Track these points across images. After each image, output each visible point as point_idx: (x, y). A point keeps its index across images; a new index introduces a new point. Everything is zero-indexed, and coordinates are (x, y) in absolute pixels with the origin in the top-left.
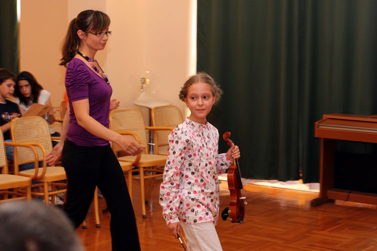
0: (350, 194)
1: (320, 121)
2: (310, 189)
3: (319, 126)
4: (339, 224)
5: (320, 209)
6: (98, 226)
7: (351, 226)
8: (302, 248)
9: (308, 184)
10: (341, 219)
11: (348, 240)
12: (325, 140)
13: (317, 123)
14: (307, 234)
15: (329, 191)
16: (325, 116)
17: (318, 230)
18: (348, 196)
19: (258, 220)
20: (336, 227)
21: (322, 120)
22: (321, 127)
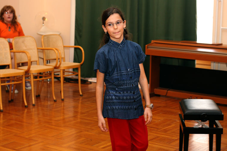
0: (168, 91)
1: (149, 44)
3: (148, 47)
6: (2, 111)
7: (165, 111)
10: (160, 107)
11: (160, 120)
12: (153, 56)
13: (146, 46)
15: (155, 89)
16: (153, 41)
18: (167, 92)
20: (155, 112)
21: (150, 44)
22: (149, 48)
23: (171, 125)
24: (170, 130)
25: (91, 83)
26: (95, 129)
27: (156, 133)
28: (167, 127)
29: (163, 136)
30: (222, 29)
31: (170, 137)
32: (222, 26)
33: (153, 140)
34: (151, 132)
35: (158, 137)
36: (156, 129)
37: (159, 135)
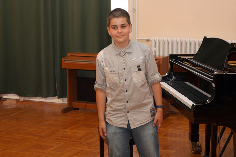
0: (87, 104)
1: (65, 57)
2: (63, 101)
3: (64, 61)
4: (78, 124)
5: (67, 115)
7: (85, 125)
8: (50, 141)
9: (62, 99)
10: (80, 120)
11: (81, 134)
12: (69, 69)
13: (63, 59)
14: (55, 132)
15: (73, 103)
16: (69, 54)
17: (63, 128)
19: (25, 124)
21: (67, 57)
22: (66, 61)
23: (93, 138)
24: (93, 143)
25: (6, 99)
26: (17, 147)
27: (79, 147)
28: (90, 141)
29: (87, 149)
30: (138, 39)
31: (94, 150)
32: (138, 37)
33: (77, 155)
34: (75, 147)
35: (82, 151)
36: (79, 143)
37: (82, 149)
